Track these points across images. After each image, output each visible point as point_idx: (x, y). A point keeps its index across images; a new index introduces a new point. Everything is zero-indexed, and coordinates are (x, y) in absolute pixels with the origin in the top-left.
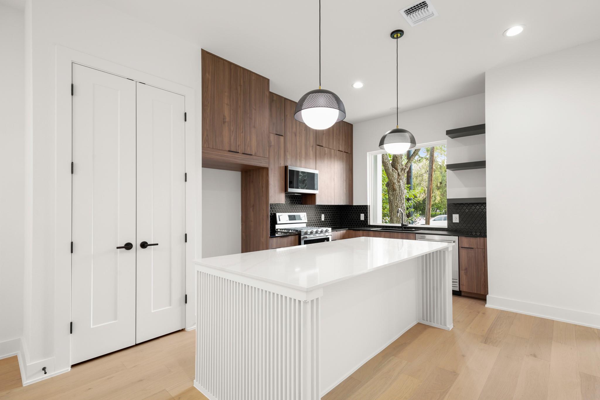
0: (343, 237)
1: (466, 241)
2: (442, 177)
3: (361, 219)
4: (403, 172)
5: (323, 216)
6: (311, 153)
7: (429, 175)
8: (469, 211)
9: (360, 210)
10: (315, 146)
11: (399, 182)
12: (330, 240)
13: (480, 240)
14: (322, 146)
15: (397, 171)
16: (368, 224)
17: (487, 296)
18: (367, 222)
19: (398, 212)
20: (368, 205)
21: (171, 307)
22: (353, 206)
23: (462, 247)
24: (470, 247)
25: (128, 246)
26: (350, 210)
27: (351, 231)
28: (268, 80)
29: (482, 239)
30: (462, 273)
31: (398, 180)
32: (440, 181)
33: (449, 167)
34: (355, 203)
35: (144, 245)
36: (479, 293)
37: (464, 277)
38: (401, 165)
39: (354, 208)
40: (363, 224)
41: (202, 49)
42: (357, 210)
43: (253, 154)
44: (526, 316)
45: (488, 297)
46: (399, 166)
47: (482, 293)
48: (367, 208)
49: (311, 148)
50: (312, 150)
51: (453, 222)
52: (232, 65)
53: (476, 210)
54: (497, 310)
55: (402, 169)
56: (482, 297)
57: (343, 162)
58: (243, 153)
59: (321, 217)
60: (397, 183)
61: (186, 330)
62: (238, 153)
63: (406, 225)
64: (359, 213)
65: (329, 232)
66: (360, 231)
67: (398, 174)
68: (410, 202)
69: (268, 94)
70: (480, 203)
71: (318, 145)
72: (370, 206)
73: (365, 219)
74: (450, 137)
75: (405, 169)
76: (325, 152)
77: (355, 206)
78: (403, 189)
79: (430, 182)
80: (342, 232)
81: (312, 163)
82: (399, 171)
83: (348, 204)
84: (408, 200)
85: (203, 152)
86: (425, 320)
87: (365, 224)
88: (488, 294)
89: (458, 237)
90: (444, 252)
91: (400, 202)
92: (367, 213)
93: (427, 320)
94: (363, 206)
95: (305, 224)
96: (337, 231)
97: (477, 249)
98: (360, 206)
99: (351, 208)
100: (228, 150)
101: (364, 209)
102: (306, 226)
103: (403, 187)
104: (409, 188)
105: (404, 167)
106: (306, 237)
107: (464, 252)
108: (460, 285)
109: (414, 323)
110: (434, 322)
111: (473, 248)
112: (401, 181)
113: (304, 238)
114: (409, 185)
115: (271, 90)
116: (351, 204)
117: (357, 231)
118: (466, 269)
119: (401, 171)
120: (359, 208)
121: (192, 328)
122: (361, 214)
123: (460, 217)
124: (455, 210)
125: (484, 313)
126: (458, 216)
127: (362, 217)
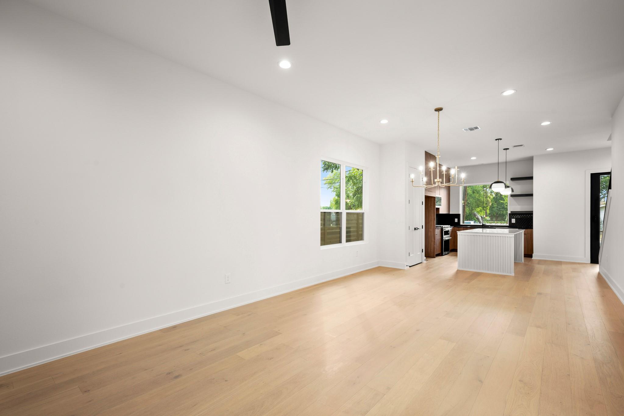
8: (521, 217)
9: (456, 217)
21: (420, 253)
22: (451, 214)
25: (415, 229)
29: (530, 230)
33: (512, 196)
36: (528, 254)
40: (457, 224)
42: (454, 217)
45: (533, 255)
47: (530, 254)
48: (459, 215)
53: (524, 217)
54: (538, 260)
56: (531, 256)
61: (422, 263)
65: (449, 228)
70: (529, 213)
72: (461, 214)
73: (458, 221)
74: (512, 181)
83: (448, 213)
87: (460, 224)
88: (533, 253)
92: (459, 218)
93: (520, 261)
94: (456, 214)
97: (528, 234)
111: (526, 234)
113: (444, 230)
120: (454, 215)
121: (425, 262)
122: (456, 219)
123: (515, 220)
124: (512, 217)
125: (532, 260)
126: (514, 219)
127: (456, 220)
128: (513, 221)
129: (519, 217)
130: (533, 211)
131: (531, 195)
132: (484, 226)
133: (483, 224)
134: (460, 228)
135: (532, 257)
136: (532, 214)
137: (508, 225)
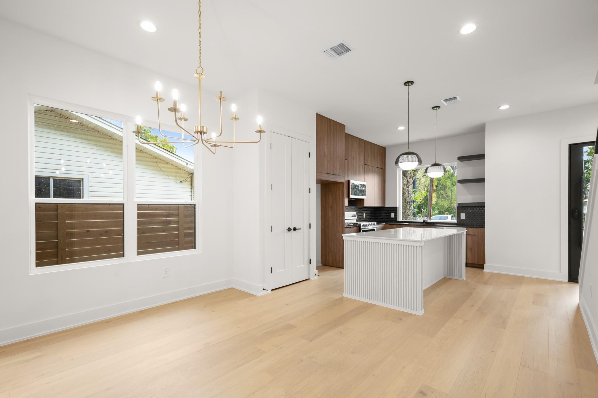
0: (383, 229)
1: (472, 231)
2: (437, 181)
3: (392, 217)
4: (411, 179)
5: (364, 214)
6: (362, 170)
7: (430, 181)
8: (472, 211)
9: (391, 211)
10: (363, 165)
11: (408, 187)
12: (376, 230)
13: (480, 230)
14: (368, 165)
15: (407, 178)
16: (397, 220)
17: (485, 264)
18: (397, 219)
19: (422, 212)
20: (397, 206)
21: (304, 265)
22: (385, 207)
23: (468, 235)
24: (474, 234)
25: (289, 230)
26: (383, 211)
27: (388, 225)
28: (345, 125)
29: (482, 229)
30: (468, 251)
31: (407, 185)
32: (436, 184)
33: (459, 181)
34: (387, 205)
35: (295, 229)
36: (479, 264)
37: (469, 254)
38: (410, 174)
39: (386, 209)
40: (393, 220)
41: (316, 113)
42: (389, 211)
43: (338, 174)
44: (508, 275)
46: (408, 174)
47: (481, 263)
48: (396, 209)
49: (362, 167)
50: (362, 168)
51: (461, 218)
52: (329, 120)
53: (477, 211)
54: (491, 273)
55: (411, 177)
56: (481, 266)
57: (380, 175)
58: (333, 174)
59: (363, 215)
60: (406, 189)
61: (310, 279)
62: (331, 174)
63: (427, 221)
64: (390, 212)
65: (375, 225)
66: (395, 225)
67: (408, 181)
68: (415, 204)
69: (344, 135)
70: (480, 206)
71: (365, 165)
72: (398, 207)
73: (395, 217)
74: (460, 161)
75: (413, 176)
76: (369, 169)
77: (387, 207)
78: (411, 193)
79: (432, 187)
80: (381, 225)
81: (362, 177)
82: (408, 178)
83: (382, 206)
84: (414, 201)
85: (317, 175)
86: (449, 275)
87: (395, 220)
88: (485, 263)
89: (465, 228)
90: (461, 235)
91: (408, 204)
92: (396, 212)
94: (393, 207)
95: (355, 220)
96: (379, 225)
97: (478, 236)
98: (391, 207)
99: (384, 209)
100: (326, 173)
101: (395, 209)
102: (356, 221)
103: (411, 191)
104: (414, 192)
105: (412, 175)
106: (364, 228)
107: (470, 238)
108: (467, 259)
109: (442, 277)
110: (454, 276)
111: (475, 235)
112: (409, 187)
113: (362, 228)
114: (414, 190)
115: (346, 132)
116: (384, 206)
117: (392, 225)
118: (471, 249)
119: (410, 179)
120: (390, 209)
121: (314, 278)
122: (392, 213)
123: (466, 215)
124: (462, 211)
125: (483, 274)
126: (464, 214)
127: (393, 215)
128: (463, 216)
129: (471, 211)
130: (484, 203)
131: (482, 180)
132: (426, 223)
133: (424, 220)
134: (393, 225)
135: (483, 268)
136: (484, 206)
137: (455, 221)
